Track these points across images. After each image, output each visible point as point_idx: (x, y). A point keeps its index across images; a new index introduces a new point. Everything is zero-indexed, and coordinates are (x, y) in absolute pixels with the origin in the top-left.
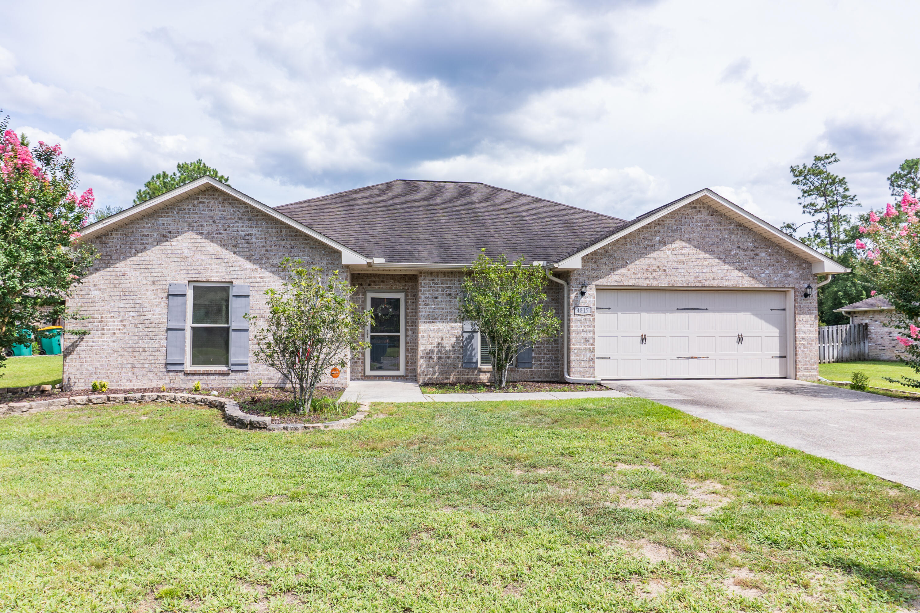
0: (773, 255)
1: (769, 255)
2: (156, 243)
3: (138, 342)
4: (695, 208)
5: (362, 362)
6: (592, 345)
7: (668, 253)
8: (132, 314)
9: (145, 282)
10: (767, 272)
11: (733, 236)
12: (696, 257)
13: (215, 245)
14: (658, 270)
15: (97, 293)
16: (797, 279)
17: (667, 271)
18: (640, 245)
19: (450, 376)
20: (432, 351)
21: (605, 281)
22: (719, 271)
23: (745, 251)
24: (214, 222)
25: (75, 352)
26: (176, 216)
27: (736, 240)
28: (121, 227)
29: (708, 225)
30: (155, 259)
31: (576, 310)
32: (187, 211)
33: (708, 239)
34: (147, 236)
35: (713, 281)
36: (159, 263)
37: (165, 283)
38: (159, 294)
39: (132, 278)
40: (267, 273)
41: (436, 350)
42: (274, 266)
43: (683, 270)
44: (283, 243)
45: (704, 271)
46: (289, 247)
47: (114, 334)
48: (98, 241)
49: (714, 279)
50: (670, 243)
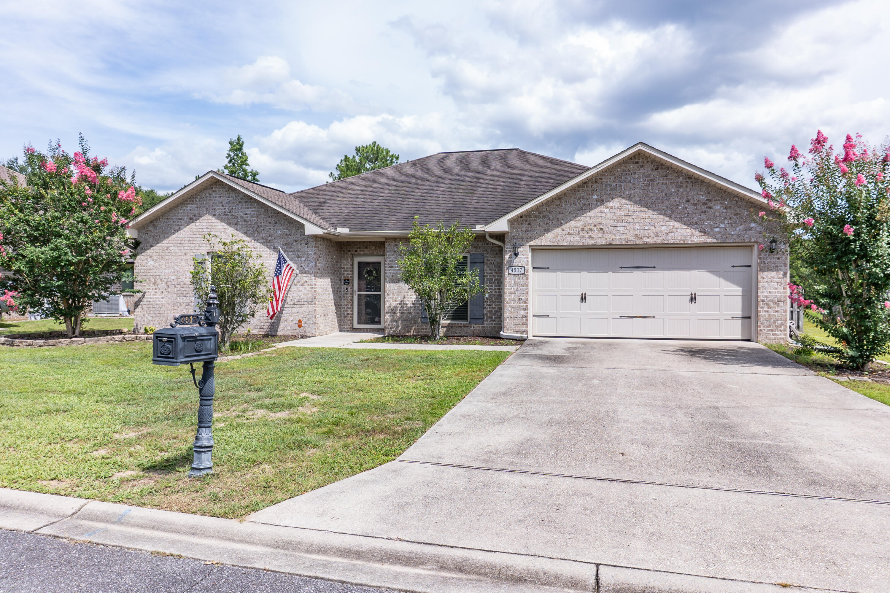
0: (730, 207)
1: (726, 208)
2: (186, 225)
3: (177, 299)
4: (637, 163)
5: (350, 317)
6: (525, 303)
7: (606, 211)
8: (173, 278)
9: (180, 254)
10: (722, 226)
11: (681, 190)
12: (637, 213)
13: (224, 224)
14: (595, 228)
15: (152, 262)
16: (761, 232)
17: (605, 229)
18: (576, 205)
19: (411, 329)
20: (396, 307)
21: (539, 242)
22: (664, 227)
23: (695, 204)
24: (223, 206)
25: (140, 306)
26: (198, 203)
27: (684, 193)
28: (165, 213)
29: (651, 180)
30: (186, 236)
31: (510, 270)
32: (205, 199)
33: (652, 194)
34: (181, 219)
35: (656, 238)
36: (188, 239)
37: (192, 254)
38: (189, 263)
39: (172, 251)
40: (259, 244)
41: (399, 306)
42: (263, 238)
43: (622, 228)
44: (269, 219)
45: (646, 228)
46: (273, 222)
47: (162, 293)
48: (151, 224)
49: (657, 235)
50: (609, 201)
